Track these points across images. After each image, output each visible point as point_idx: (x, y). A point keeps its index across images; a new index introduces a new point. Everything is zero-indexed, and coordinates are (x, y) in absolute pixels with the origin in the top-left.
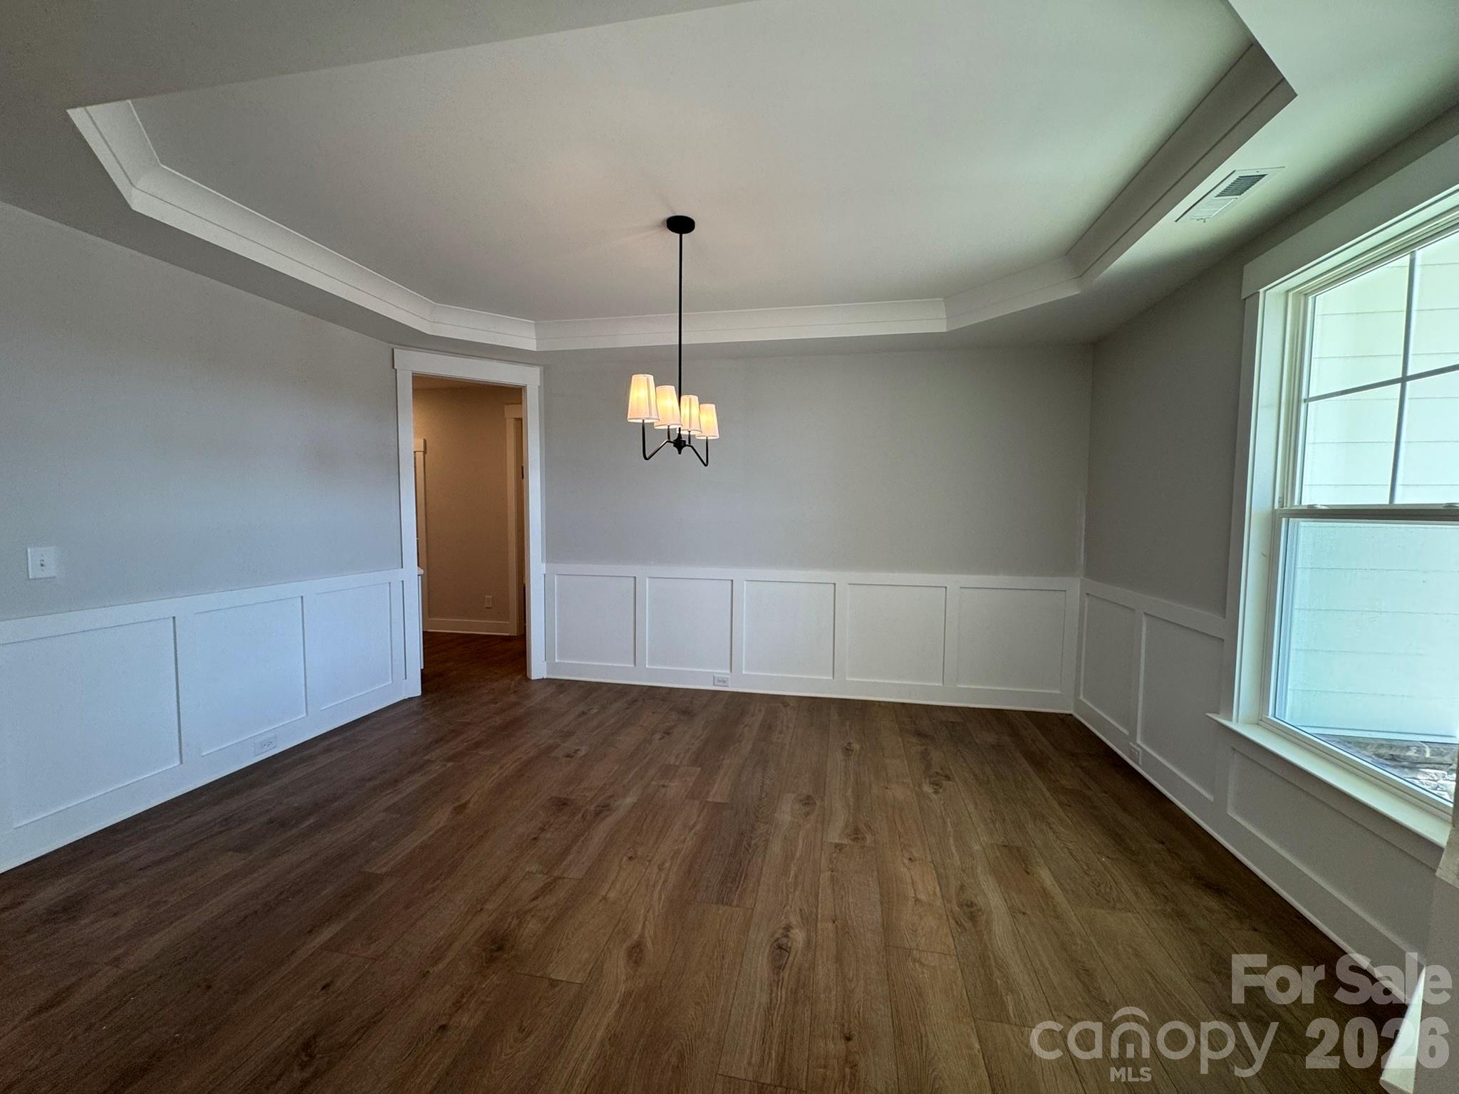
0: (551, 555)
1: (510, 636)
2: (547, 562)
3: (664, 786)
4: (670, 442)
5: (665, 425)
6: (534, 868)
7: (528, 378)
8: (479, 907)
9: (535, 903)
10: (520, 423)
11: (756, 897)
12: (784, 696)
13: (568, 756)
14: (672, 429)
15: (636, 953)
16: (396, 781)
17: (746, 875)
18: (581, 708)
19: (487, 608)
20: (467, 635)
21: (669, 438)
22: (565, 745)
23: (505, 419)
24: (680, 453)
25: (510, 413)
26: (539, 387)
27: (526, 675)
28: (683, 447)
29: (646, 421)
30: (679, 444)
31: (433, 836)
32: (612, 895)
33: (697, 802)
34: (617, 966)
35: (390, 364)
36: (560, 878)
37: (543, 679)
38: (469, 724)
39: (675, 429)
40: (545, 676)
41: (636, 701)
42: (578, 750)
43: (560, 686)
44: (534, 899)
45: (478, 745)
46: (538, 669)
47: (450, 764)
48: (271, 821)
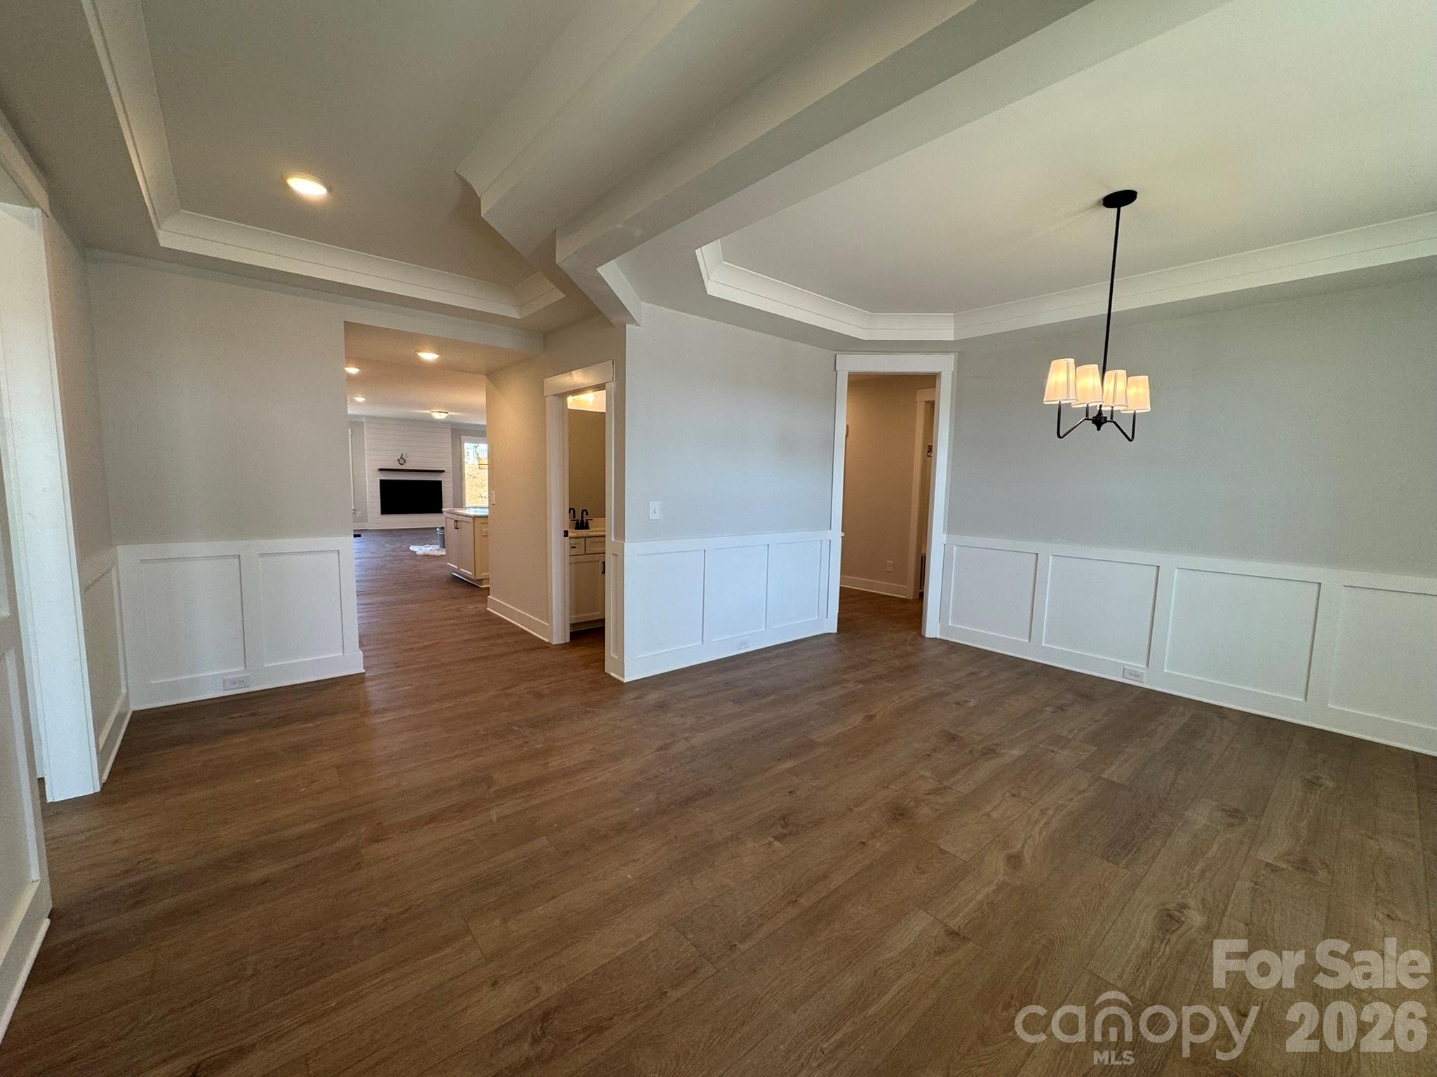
0: (952, 527)
1: (905, 599)
2: (948, 533)
3: (1053, 752)
4: (1088, 419)
5: (1084, 403)
6: (928, 774)
7: (944, 365)
8: (886, 785)
9: (928, 797)
10: (932, 406)
11: (1148, 869)
12: (1222, 707)
13: (958, 703)
14: (1091, 407)
15: (1015, 861)
16: (824, 687)
17: (1138, 850)
18: (971, 669)
19: (888, 571)
20: (869, 593)
21: (1087, 415)
22: (956, 694)
23: (917, 403)
24: (1099, 429)
25: (922, 397)
26: (953, 372)
27: (921, 632)
28: (1103, 423)
29: (1062, 402)
30: (1099, 420)
31: (850, 729)
32: (995, 815)
33: (1089, 775)
34: (996, 863)
35: (833, 366)
36: (949, 788)
37: (936, 638)
38: (874, 661)
39: (1096, 406)
40: (938, 637)
41: (1028, 674)
42: (967, 701)
43: (953, 648)
44: (927, 794)
45: (881, 677)
46: (933, 628)
47: (861, 686)
48: (750, 691)
